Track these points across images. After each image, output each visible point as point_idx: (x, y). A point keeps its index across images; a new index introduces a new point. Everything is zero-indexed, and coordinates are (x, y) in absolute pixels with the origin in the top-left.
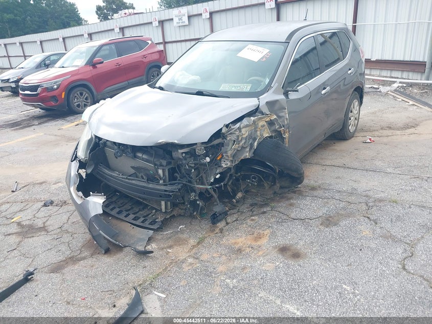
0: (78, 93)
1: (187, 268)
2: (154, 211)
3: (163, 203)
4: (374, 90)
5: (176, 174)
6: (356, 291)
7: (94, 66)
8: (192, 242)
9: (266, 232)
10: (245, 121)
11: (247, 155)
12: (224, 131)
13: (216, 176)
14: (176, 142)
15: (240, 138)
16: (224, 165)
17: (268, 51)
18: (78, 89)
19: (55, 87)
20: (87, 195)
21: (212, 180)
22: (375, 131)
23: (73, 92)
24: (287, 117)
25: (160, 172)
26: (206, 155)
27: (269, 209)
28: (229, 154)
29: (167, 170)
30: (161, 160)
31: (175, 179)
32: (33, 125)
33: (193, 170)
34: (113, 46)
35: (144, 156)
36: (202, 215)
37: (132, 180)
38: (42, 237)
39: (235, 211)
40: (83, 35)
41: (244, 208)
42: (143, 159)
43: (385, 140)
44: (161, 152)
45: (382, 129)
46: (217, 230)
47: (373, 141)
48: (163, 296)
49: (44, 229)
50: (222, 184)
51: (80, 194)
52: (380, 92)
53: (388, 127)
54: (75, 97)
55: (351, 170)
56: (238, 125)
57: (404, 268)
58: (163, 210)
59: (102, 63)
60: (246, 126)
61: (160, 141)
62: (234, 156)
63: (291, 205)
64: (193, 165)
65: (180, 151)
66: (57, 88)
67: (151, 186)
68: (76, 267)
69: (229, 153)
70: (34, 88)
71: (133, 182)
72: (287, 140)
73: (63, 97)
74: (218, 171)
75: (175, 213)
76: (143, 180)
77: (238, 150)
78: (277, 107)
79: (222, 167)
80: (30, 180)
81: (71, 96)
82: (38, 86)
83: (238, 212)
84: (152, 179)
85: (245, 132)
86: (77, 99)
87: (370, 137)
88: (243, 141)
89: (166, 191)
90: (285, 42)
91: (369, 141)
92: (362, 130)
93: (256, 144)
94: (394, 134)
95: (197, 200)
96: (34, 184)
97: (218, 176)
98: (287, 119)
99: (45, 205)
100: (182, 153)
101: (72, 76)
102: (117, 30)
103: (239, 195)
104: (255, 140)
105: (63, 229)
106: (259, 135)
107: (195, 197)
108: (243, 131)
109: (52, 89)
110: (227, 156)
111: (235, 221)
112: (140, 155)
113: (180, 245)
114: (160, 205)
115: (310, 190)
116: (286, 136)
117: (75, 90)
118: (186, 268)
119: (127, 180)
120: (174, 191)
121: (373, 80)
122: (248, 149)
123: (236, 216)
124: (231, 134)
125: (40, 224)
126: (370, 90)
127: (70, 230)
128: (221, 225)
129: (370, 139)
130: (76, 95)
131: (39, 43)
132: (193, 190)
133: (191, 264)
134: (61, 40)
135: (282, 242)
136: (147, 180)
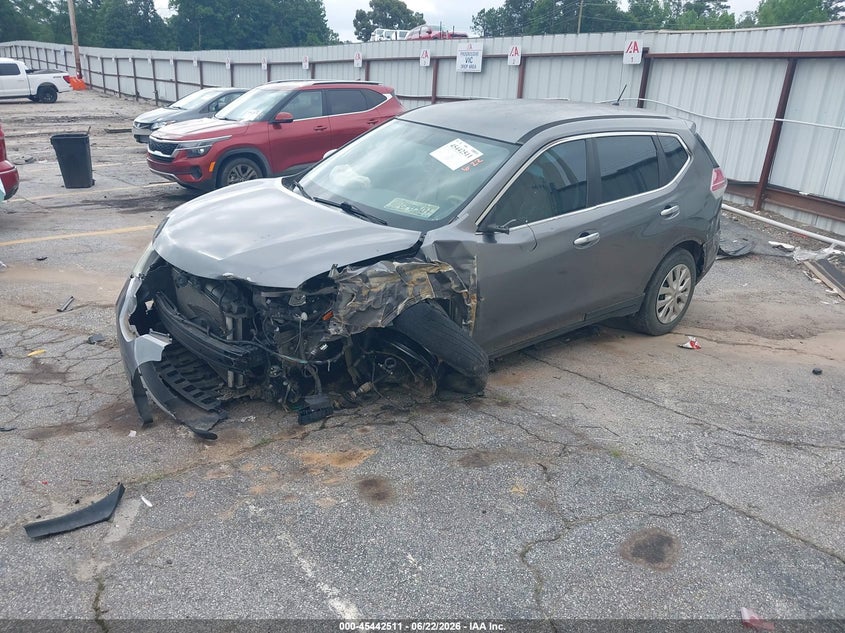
0: (239, 167)
1: (211, 477)
2: (221, 385)
3: (230, 374)
4: (779, 252)
5: (253, 330)
6: (420, 567)
7: (277, 125)
8: (248, 442)
9: (366, 453)
10: (381, 267)
11: (379, 321)
12: (331, 275)
13: (321, 346)
14: (249, 279)
15: (365, 292)
16: (332, 330)
17: (481, 154)
18: (239, 160)
19: (202, 150)
20: (142, 331)
21: (313, 352)
22: (720, 329)
23: (229, 166)
24: (476, 273)
25: (229, 321)
26: (302, 309)
27: (405, 419)
28: (341, 315)
29: (240, 320)
30: (232, 304)
31: (250, 337)
32: (154, 209)
33: (278, 329)
34: (318, 96)
35: (215, 293)
36: (291, 407)
37: (189, 326)
38: (53, 387)
39: (351, 411)
40: (301, 64)
41: (368, 410)
42: (212, 296)
43: (724, 349)
44: (235, 290)
45: (737, 328)
46: (299, 434)
47: (698, 348)
48: (149, 504)
49: (63, 376)
50: (329, 361)
51: (134, 328)
52: (791, 258)
53: (749, 328)
54: (233, 173)
55: (602, 388)
56: (360, 271)
57: (523, 555)
58: (231, 385)
59: (291, 121)
60: (381, 274)
61: (226, 274)
62: (351, 319)
63: (443, 421)
64: (281, 321)
65: (263, 294)
66: (204, 154)
67: (210, 340)
68: (67, 439)
69: (342, 313)
70: (168, 148)
71: (190, 330)
72: (473, 312)
73: (211, 169)
74: (323, 339)
75: (251, 393)
76: (204, 330)
77: (358, 311)
78: (456, 253)
79: (329, 333)
80: (92, 299)
81: (225, 171)
82: (175, 146)
83: (355, 413)
84: (215, 330)
85: (378, 285)
86: (236, 177)
87: (694, 339)
88: (372, 299)
89: (226, 353)
90: (516, 144)
91: (688, 345)
92: (698, 324)
93: (401, 307)
94: (752, 342)
95: (284, 380)
96: (94, 306)
97: (324, 347)
98: (474, 276)
99: (90, 342)
100: (267, 298)
101: (234, 136)
102: (358, 63)
103: (366, 387)
104: (400, 299)
105: (88, 382)
106: (410, 293)
107: (277, 373)
108: (373, 282)
109: (196, 154)
110: (338, 317)
111: (339, 426)
112: (209, 288)
113: (228, 442)
114: (227, 376)
115: (498, 404)
116: (473, 303)
117: (234, 162)
118: (210, 475)
119: (182, 325)
120: (236, 357)
121: (792, 233)
122: (381, 313)
123: (345, 418)
124: (346, 282)
125: (62, 369)
126: (772, 252)
127: (95, 386)
128: (309, 427)
129: (692, 343)
130: (234, 170)
131: (228, 66)
132: (275, 361)
133: (221, 472)
134: (265, 66)
135: (377, 470)
136: (210, 331)
